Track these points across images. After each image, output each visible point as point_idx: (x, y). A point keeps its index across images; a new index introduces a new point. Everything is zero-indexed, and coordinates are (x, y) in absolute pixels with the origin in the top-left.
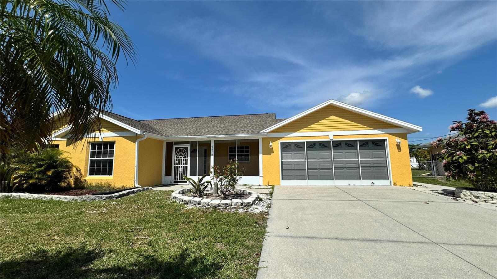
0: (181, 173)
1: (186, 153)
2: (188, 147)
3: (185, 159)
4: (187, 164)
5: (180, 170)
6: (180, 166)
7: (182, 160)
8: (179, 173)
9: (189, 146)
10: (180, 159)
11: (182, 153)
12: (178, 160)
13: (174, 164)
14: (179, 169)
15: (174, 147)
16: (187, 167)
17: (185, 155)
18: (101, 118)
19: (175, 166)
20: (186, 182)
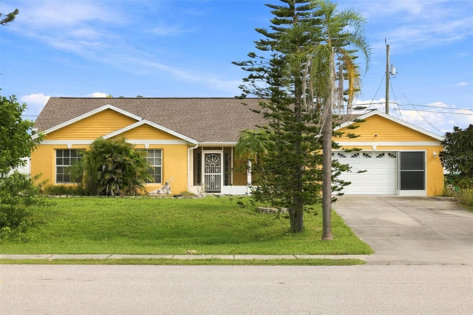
0: (214, 183)
1: (218, 160)
2: (220, 154)
3: (218, 167)
4: (220, 173)
5: (213, 179)
6: (213, 174)
7: (214, 167)
8: (211, 182)
9: (221, 152)
10: (212, 167)
11: (214, 160)
12: (209, 167)
13: (204, 172)
14: (211, 178)
15: (204, 153)
16: (220, 175)
17: (217, 162)
18: (145, 124)
19: (206, 174)
20: (220, 192)
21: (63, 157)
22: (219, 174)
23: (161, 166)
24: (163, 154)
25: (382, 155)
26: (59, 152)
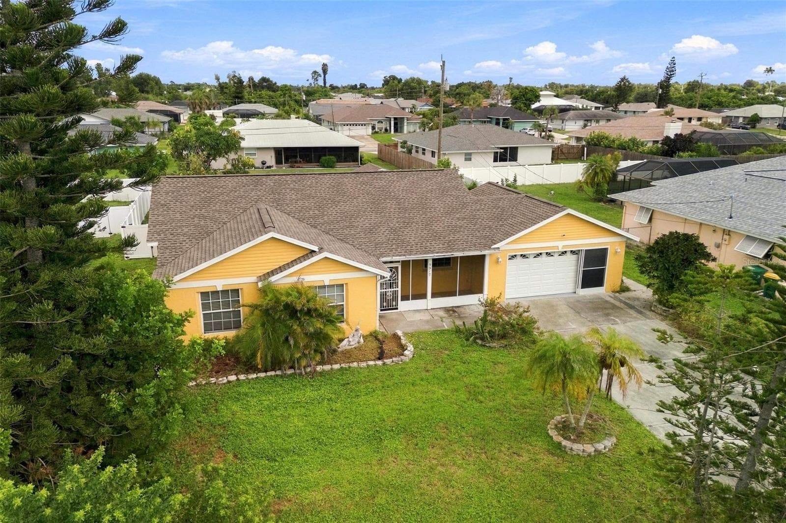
0: (391, 299)
1: (396, 275)
2: (398, 267)
3: (396, 282)
5: (389, 296)
6: (390, 290)
7: (391, 283)
8: (388, 300)
9: (399, 265)
10: (388, 283)
14: (387, 295)
16: (398, 291)
18: (326, 257)
19: (383, 291)
20: (397, 309)
21: (211, 301)
22: (397, 289)
23: (344, 303)
24: (347, 289)
25: (564, 253)
26: (204, 295)
